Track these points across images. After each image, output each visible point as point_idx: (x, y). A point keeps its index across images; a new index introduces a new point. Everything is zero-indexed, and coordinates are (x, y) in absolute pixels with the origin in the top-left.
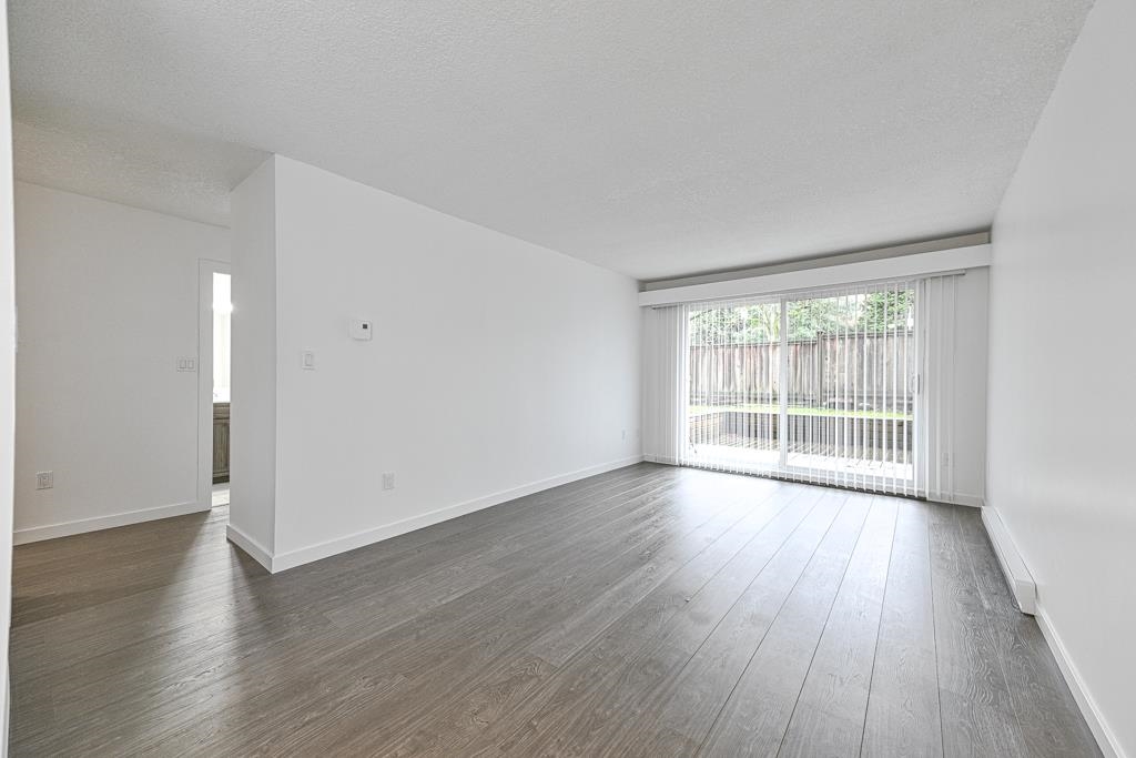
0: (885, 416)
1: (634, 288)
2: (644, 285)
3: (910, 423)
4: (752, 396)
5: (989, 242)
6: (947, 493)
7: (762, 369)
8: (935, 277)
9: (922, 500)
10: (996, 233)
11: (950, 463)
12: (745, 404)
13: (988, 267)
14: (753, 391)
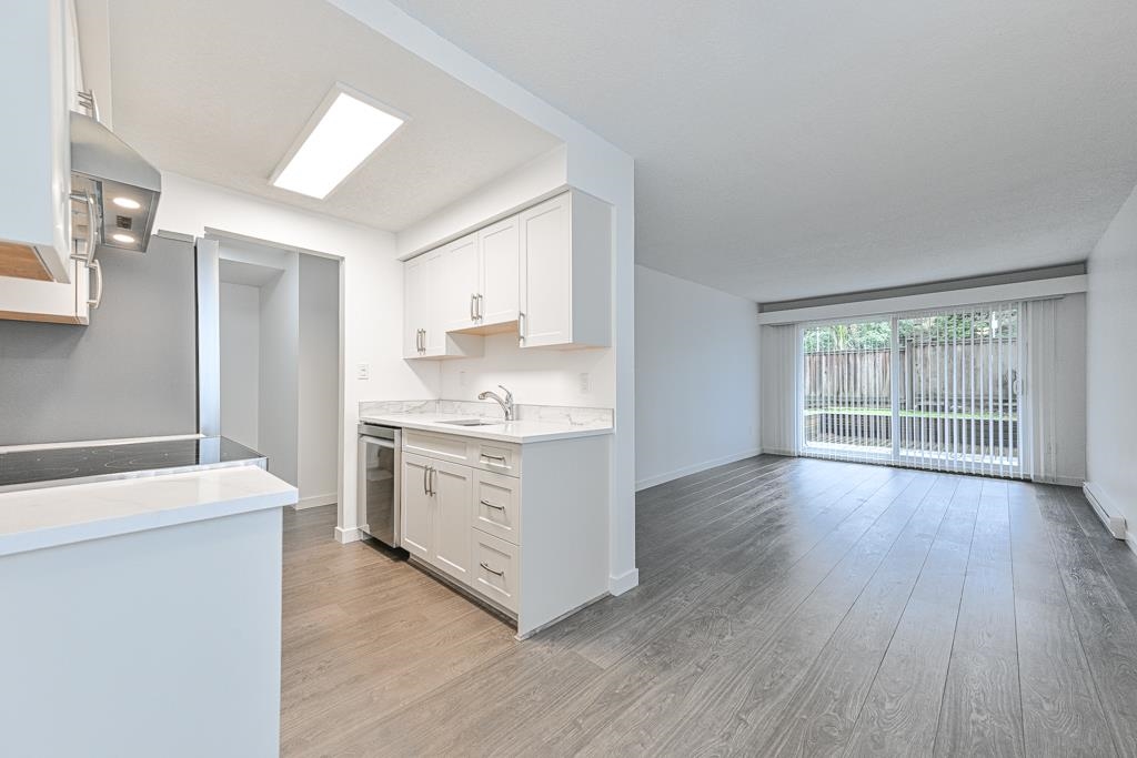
0: (991, 417)
1: (755, 308)
2: (763, 307)
3: (1015, 424)
4: (841, 401)
5: (1085, 273)
6: (1052, 474)
7: (849, 374)
8: (1036, 301)
9: (1027, 481)
10: (1091, 266)
11: (1053, 450)
12: (835, 408)
13: (1084, 293)
14: (841, 395)
